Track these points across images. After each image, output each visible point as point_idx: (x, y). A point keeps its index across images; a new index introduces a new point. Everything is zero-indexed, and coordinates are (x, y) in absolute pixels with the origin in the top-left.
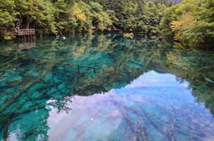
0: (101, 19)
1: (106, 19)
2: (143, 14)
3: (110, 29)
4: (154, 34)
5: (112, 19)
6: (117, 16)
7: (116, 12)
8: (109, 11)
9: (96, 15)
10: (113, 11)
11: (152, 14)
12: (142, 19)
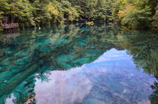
0: (70, 13)
1: (74, 12)
2: (101, 7)
3: (77, 20)
4: (110, 21)
5: (79, 12)
6: (82, 10)
7: (82, 7)
8: (77, 6)
9: (67, 10)
10: (79, 7)
11: (108, 6)
12: (101, 11)
